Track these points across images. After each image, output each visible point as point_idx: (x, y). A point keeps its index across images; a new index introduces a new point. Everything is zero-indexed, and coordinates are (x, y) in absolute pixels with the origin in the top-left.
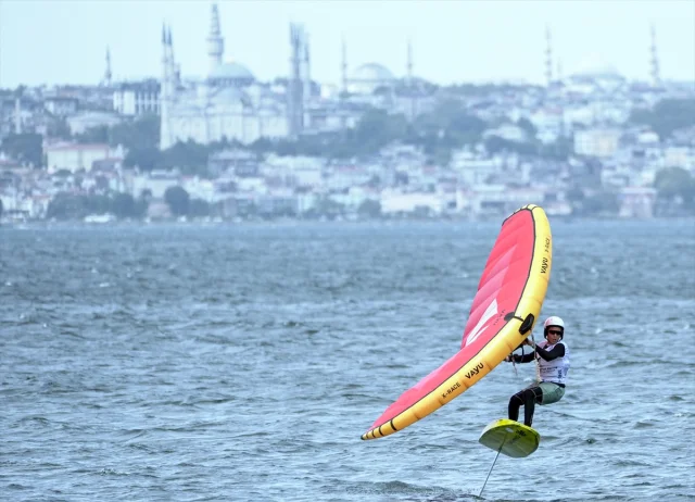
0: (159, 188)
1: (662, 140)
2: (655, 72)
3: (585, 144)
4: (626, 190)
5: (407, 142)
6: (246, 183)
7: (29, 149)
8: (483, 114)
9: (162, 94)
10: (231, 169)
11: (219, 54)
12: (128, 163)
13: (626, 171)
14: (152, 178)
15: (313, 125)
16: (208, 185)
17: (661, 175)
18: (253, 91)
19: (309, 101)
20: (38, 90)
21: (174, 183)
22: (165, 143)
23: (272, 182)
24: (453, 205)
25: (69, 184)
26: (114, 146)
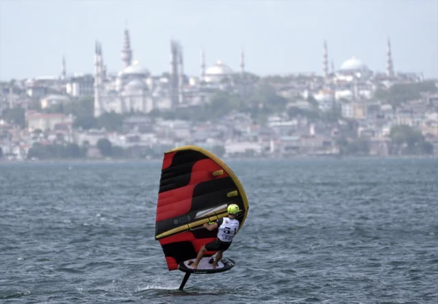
0: (93, 140)
1: (394, 108)
2: (390, 68)
3: (347, 111)
4: (373, 139)
5: (241, 111)
6: (145, 137)
7: (17, 117)
8: (285, 94)
9: (95, 84)
10: (136, 128)
11: (128, 60)
12: (76, 125)
13: (373, 127)
14: (89, 134)
15: (185, 102)
16: (122, 138)
17: (394, 129)
18: (149, 82)
19: (182, 87)
20: (23, 82)
21: (102, 137)
22: (97, 114)
23: (161, 136)
24: (268, 148)
25: (41, 138)
26: (67, 114)
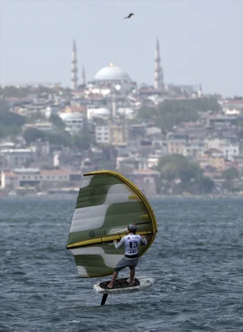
2: (160, 79)
3: (103, 135)
4: (136, 172)
8: (21, 111)
13: (136, 157)
17: (164, 160)
